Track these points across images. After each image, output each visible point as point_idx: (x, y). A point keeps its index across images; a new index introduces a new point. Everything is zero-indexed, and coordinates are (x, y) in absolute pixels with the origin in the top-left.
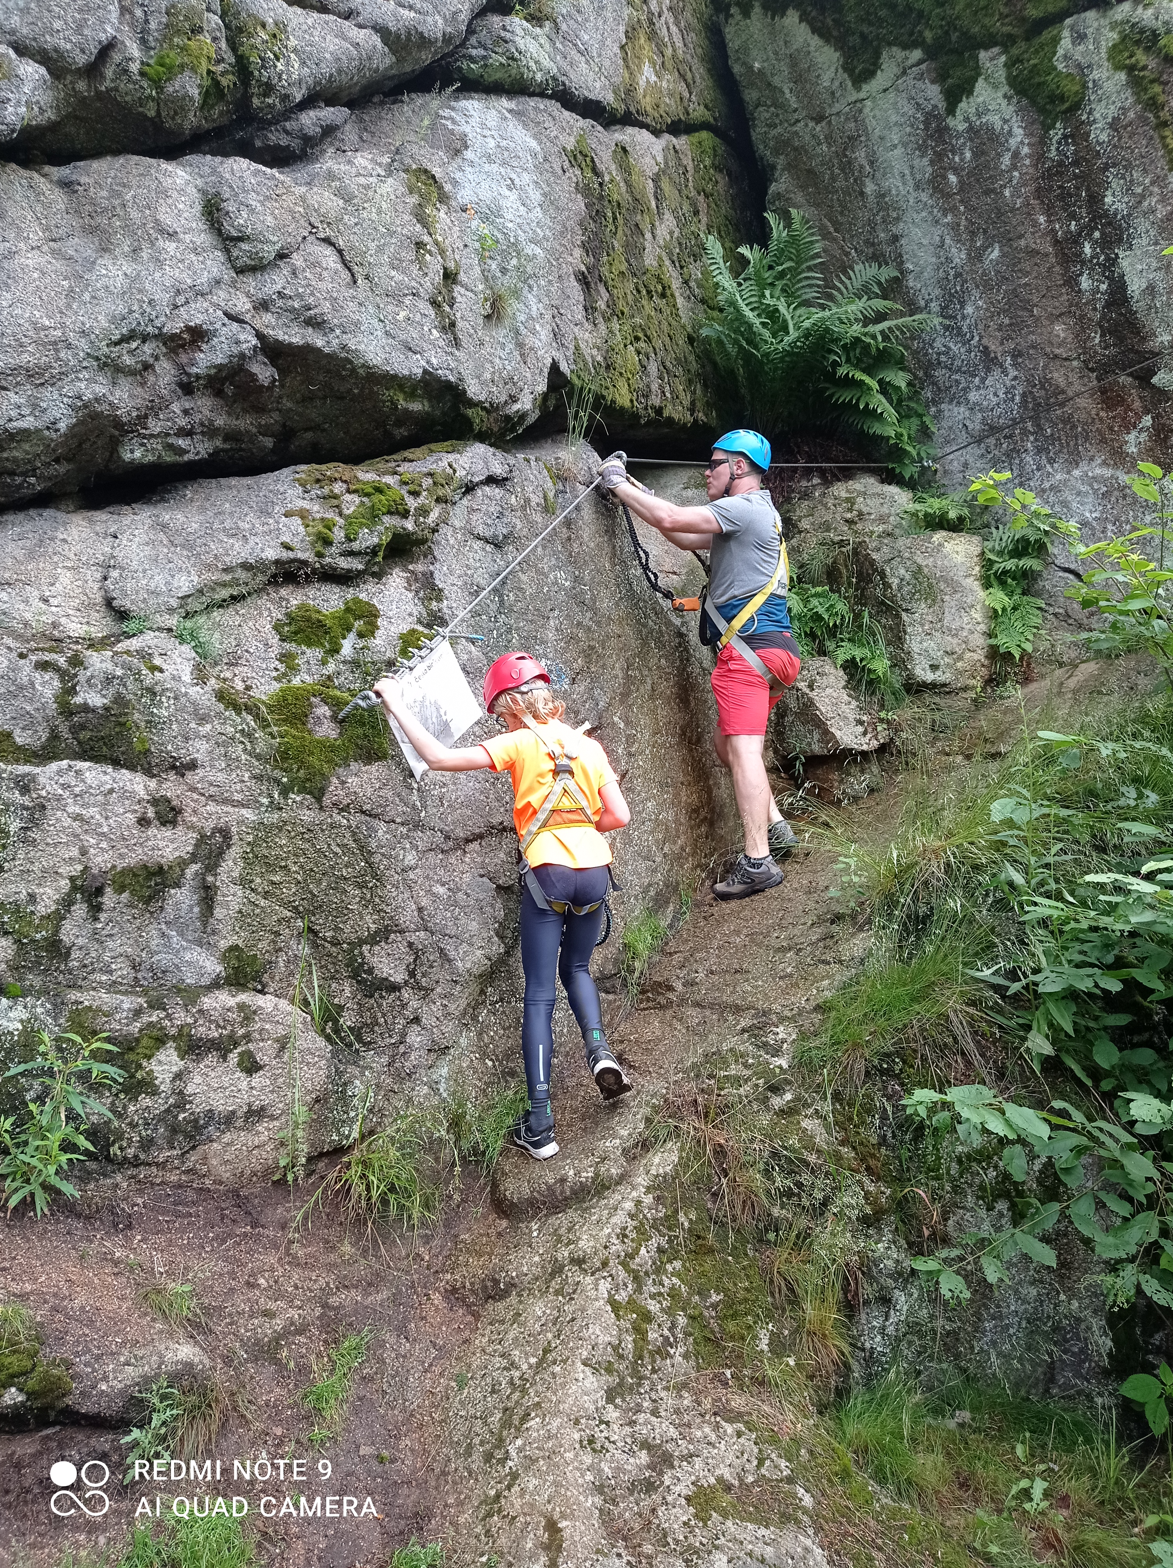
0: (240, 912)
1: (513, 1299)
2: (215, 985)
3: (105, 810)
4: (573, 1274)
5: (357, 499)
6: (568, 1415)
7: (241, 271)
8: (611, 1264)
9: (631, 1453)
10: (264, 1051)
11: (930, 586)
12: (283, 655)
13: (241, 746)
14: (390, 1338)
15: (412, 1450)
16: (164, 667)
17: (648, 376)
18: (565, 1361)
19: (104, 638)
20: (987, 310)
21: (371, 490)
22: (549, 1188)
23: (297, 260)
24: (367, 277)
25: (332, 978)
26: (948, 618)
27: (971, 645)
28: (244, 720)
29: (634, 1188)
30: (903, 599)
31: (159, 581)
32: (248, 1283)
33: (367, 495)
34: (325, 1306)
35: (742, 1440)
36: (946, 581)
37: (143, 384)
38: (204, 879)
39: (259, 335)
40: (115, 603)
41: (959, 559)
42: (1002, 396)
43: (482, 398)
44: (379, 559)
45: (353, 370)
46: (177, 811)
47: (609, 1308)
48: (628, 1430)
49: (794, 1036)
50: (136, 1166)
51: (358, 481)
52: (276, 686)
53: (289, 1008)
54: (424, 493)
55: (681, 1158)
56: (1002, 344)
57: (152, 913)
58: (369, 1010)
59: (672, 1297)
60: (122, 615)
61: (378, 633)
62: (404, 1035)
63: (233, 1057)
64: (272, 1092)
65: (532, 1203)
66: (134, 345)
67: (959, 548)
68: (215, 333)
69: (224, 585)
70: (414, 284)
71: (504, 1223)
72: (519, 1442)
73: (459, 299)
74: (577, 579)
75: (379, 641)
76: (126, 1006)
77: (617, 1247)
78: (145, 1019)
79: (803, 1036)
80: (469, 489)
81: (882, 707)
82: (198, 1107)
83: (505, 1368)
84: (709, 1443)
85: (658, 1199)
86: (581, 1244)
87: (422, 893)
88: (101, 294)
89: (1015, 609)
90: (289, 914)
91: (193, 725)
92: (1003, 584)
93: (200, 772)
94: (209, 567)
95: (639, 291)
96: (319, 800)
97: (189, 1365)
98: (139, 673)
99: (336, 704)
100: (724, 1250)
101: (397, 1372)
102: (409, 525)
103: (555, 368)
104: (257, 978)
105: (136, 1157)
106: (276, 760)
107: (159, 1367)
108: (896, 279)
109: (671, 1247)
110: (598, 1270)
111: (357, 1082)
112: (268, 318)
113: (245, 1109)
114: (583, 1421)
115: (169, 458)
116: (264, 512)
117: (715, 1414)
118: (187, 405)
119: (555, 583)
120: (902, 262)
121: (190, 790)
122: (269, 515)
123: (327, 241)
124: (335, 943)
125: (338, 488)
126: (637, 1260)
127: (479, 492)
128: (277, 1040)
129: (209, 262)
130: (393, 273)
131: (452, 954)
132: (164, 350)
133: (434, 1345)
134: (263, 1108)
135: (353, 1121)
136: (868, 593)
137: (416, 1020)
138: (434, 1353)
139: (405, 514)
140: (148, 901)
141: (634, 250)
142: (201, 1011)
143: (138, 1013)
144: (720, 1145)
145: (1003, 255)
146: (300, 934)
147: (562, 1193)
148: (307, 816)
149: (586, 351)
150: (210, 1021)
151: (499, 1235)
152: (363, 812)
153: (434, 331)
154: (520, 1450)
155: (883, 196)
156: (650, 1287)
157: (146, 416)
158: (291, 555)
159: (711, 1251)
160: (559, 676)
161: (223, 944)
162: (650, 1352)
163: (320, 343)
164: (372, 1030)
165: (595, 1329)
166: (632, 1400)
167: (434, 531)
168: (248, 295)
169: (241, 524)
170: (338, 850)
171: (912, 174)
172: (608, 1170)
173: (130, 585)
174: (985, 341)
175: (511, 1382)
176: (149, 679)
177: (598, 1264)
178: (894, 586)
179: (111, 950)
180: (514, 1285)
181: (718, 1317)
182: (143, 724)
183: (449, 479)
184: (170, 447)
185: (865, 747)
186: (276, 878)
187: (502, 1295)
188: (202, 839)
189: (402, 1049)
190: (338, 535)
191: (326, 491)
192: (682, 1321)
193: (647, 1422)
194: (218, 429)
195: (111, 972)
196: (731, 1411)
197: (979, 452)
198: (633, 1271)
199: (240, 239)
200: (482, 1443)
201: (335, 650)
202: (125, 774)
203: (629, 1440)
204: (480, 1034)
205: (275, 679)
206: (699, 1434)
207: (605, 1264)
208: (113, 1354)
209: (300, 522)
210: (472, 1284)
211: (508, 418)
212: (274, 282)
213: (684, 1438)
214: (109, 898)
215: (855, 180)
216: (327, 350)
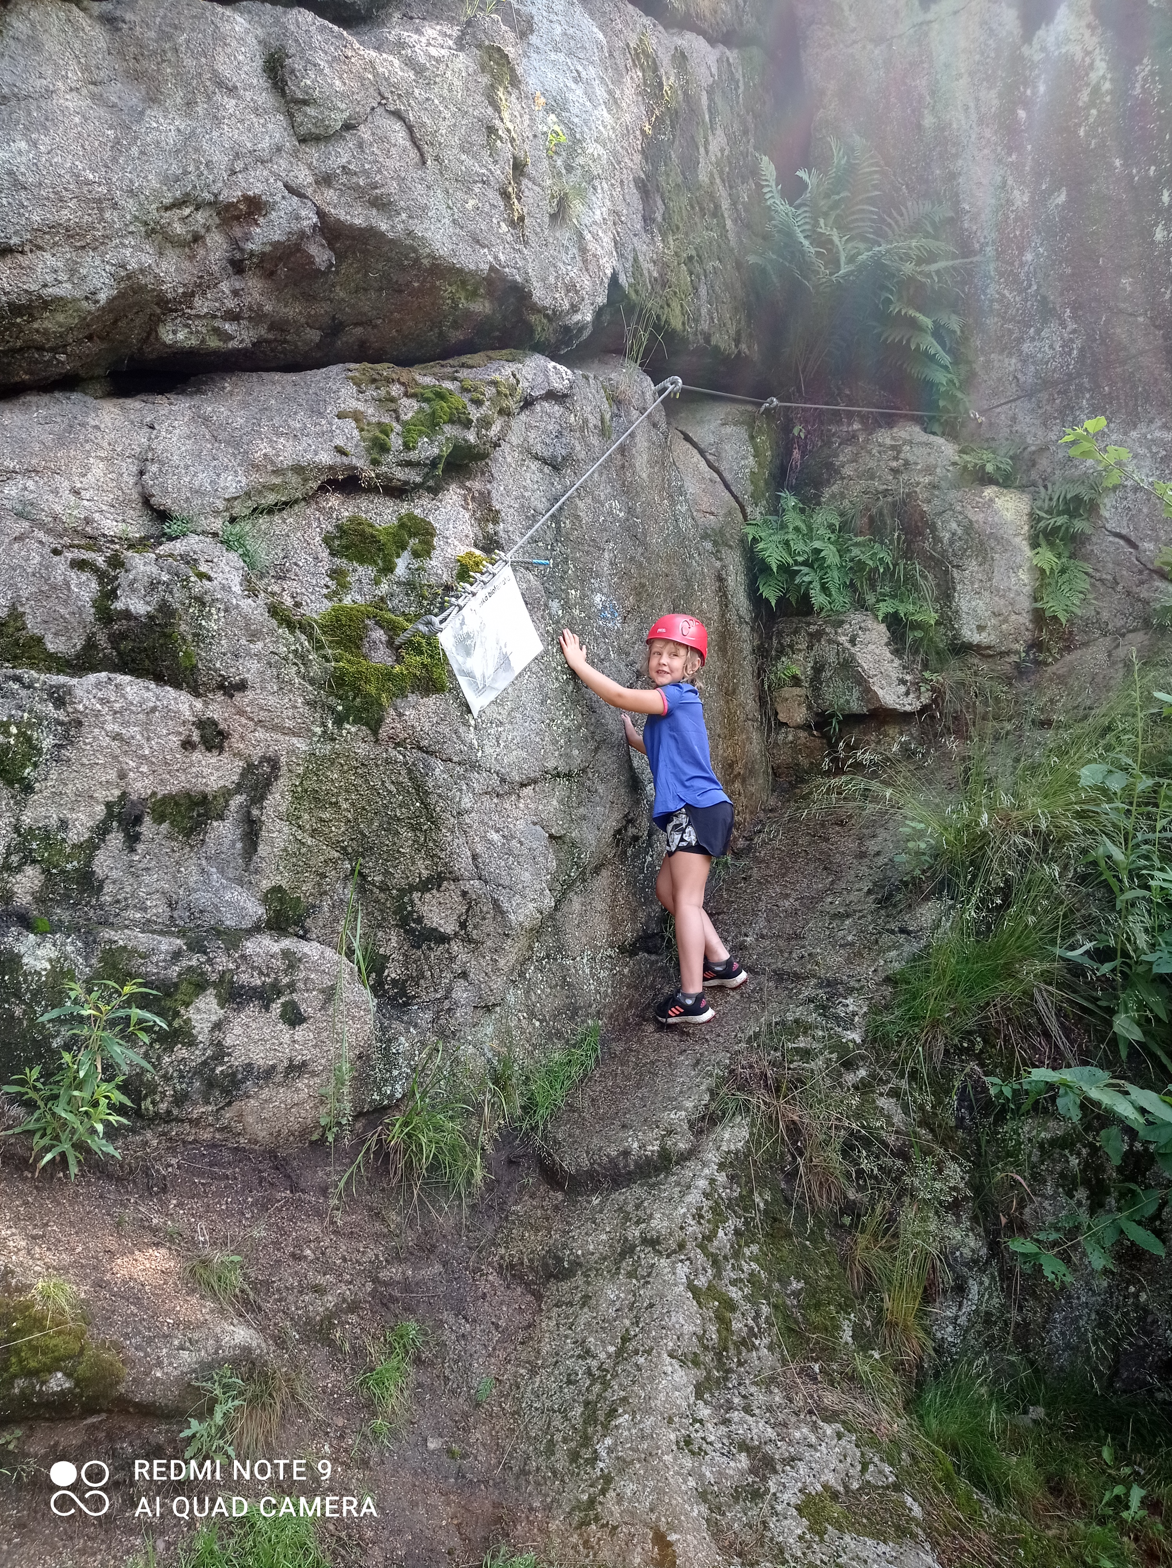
0: (285, 850)
1: (579, 1279)
2: (256, 929)
3: (147, 730)
4: (647, 1256)
5: (416, 405)
6: (662, 1414)
7: (303, 140)
8: (689, 1246)
9: (729, 1455)
10: (308, 1001)
11: (982, 543)
12: (334, 571)
13: (295, 668)
14: (447, 1316)
15: (484, 1445)
16: (212, 575)
17: (699, 298)
18: (649, 1352)
19: (142, 539)
20: (1048, 257)
21: (431, 395)
22: (611, 1160)
23: (365, 132)
24: (437, 159)
25: (379, 926)
26: (997, 577)
27: (1017, 607)
28: (297, 640)
29: (705, 1165)
30: (954, 555)
31: (203, 479)
32: (293, 1255)
33: (427, 400)
34: (376, 1280)
35: (843, 1442)
36: (996, 539)
37: (191, 258)
38: (249, 813)
39: (321, 214)
40: (153, 501)
41: (1009, 516)
42: (1058, 349)
43: (547, 303)
44: (439, 472)
45: (417, 260)
46: (223, 735)
47: (690, 1294)
48: (723, 1430)
49: (865, 1009)
50: (167, 1122)
51: (417, 384)
52: (328, 604)
53: (336, 957)
54: (487, 403)
55: (752, 1134)
56: (1061, 294)
57: (191, 847)
58: (415, 962)
59: (753, 1284)
60: (162, 516)
61: (435, 553)
62: (449, 990)
63: (276, 1007)
64: (315, 1046)
65: (591, 1175)
66: (187, 211)
67: (1010, 505)
68: (273, 206)
69: (273, 488)
70: (484, 171)
71: (560, 1196)
72: (608, 1441)
73: (527, 193)
74: (630, 511)
75: (435, 563)
76: (164, 947)
77: (693, 1228)
78: (185, 963)
79: (875, 1010)
80: (528, 403)
81: (926, 666)
82: (237, 1060)
83: (579, 1356)
84: (810, 1446)
85: (732, 1178)
86: (654, 1223)
87: (477, 839)
88: (152, 149)
89: (1063, 571)
90: (337, 855)
91: (243, 641)
92: (1051, 545)
93: (250, 694)
94: (256, 467)
95: (693, 208)
96: (375, 732)
97: (247, 1350)
98: (187, 579)
99: (392, 629)
100: (800, 1234)
101: (459, 1356)
102: (471, 437)
103: (614, 278)
104: (299, 922)
105: (169, 1112)
106: (330, 686)
107: (216, 1353)
108: (952, 219)
109: (747, 1230)
110: (674, 1252)
111: (402, 1039)
112: (330, 194)
113: (286, 1063)
114: (676, 1419)
115: (214, 343)
116: (316, 412)
117: (810, 1412)
118: (238, 285)
119: (610, 513)
120: (958, 202)
121: (238, 713)
122: (321, 414)
123: (397, 115)
124: (384, 888)
125: (396, 390)
126: (716, 1243)
127: (538, 408)
128: (322, 991)
129: (270, 126)
130: (464, 157)
131: (505, 906)
132: (218, 221)
133: (497, 1327)
134: (304, 1064)
135: (395, 1080)
136: (914, 547)
137: (464, 975)
138: (497, 1336)
139: (467, 424)
140: (188, 833)
141: (690, 164)
142: (243, 957)
143: (177, 955)
144: (793, 1122)
145: (1070, 200)
146: (346, 878)
147: (625, 1167)
148: (362, 749)
149: (647, 266)
150: (253, 968)
151: (556, 1208)
152: (420, 748)
153: (503, 224)
154: (610, 1450)
155: (943, 130)
156: (729, 1273)
157: (193, 294)
158: (345, 460)
159: (788, 1235)
160: (612, 614)
161: (266, 885)
162: (735, 1343)
163: (384, 227)
164: (417, 984)
165: (677, 1318)
166: (721, 1396)
167: (497, 445)
168: (310, 166)
169: (291, 422)
170: (392, 788)
171: (977, 108)
172: (675, 1144)
173: (171, 482)
174: (1043, 291)
175: (589, 1372)
176: (198, 587)
177: (674, 1246)
178: (946, 541)
179: (147, 885)
180: (580, 1265)
181: (799, 1306)
182: (189, 638)
183: (513, 389)
184: (216, 331)
185: (908, 708)
186: (326, 815)
187: (565, 1275)
188: (249, 769)
189: (446, 1005)
190: (396, 442)
191: (383, 392)
192: (765, 1310)
193: (742, 1422)
194: (265, 315)
195: (145, 909)
196: (826, 1409)
197: (1029, 406)
198: (712, 1254)
199: (305, 103)
200: (565, 1440)
201: (389, 569)
202: (170, 692)
203: (725, 1441)
204: (527, 993)
205: (326, 596)
206: (798, 1435)
207: (681, 1246)
208: (165, 1336)
209: (353, 424)
210: (531, 1261)
211: (567, 329)
212: (338, 155)
213: (783, 1439)
214: (147, 828)
215: (913, 111)
216: (391, 235)
